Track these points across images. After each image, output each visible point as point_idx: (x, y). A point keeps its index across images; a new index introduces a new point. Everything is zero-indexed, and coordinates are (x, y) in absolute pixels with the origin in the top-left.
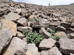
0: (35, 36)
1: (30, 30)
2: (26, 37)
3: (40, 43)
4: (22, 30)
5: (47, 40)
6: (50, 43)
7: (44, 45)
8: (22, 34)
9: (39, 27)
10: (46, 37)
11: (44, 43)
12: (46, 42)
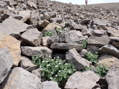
0: (56, 66)
1: (48, 53)
2: (38, 67)
3: (66, 81)
4: (30, 54)
5: (82, 75)
6: (87, 80)
7: (76, 84)
8: (30, 62)
9: (64, 47)
10: (80, 68)
11: (76, 80)
12: (79, 78)
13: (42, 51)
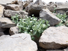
4: (10, 14)
5: (57, 30)
6: (63, 34)
11: (51, 34)
12: (54, 32)
13: (21, 13)
